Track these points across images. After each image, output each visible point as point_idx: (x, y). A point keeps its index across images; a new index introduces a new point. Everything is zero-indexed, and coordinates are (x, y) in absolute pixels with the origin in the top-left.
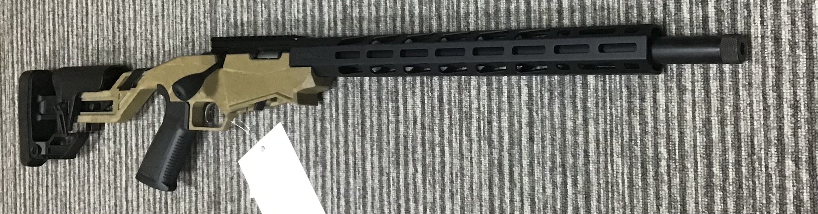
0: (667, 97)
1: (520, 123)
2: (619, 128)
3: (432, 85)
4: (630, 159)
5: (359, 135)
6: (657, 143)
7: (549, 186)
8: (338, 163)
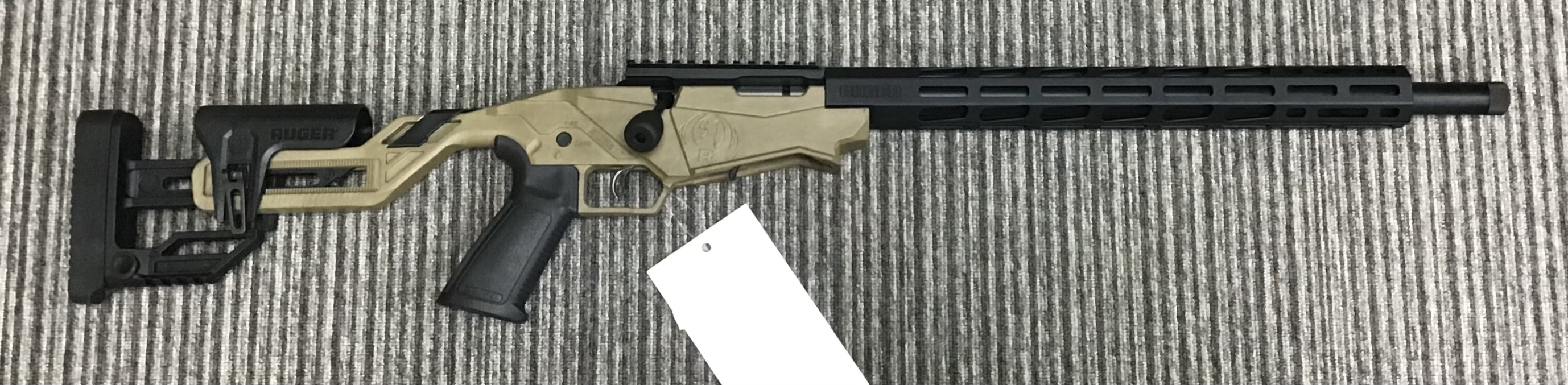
0: (1396, 157)
1: (1191, 193)
2: (1334, 196)
3: (1045, 144)
4: (1350, 235)
5: (909, 219)
6: (1385, 213)
7: (1236, 274)
8: (868, 264)
